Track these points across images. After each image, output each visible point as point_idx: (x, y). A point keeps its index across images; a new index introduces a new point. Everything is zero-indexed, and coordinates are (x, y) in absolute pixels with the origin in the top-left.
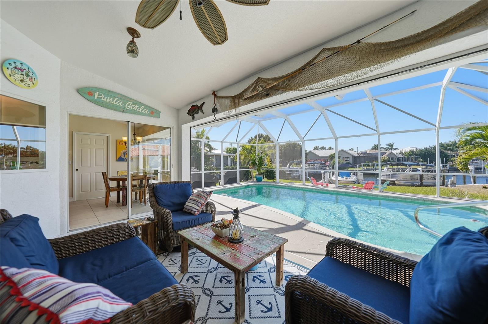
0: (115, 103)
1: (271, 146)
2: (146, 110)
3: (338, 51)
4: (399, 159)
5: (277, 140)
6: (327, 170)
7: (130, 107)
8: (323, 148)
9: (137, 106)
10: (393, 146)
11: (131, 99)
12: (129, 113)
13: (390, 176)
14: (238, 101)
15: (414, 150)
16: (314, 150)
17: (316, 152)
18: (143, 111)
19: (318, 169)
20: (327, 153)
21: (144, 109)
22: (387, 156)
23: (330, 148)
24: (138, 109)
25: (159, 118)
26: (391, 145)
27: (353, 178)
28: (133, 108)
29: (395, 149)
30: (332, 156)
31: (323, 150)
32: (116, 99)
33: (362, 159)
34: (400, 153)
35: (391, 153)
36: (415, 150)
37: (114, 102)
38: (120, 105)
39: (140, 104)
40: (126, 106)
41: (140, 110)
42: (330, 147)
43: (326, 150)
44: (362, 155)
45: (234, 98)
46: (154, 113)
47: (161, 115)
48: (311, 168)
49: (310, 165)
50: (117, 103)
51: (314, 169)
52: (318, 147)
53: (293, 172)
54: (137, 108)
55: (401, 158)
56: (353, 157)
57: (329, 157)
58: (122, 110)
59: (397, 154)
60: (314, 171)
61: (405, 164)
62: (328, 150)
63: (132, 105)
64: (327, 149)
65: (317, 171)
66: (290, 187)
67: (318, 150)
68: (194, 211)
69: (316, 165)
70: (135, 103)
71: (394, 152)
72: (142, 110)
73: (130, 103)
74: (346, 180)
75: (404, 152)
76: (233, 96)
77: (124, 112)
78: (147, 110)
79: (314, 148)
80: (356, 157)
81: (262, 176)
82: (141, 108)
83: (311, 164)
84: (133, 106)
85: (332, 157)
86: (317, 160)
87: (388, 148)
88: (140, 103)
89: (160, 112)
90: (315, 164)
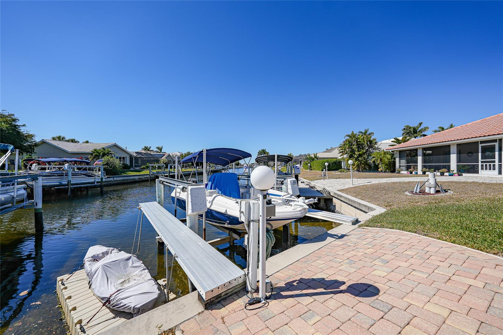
22: (166, 158)
23: (73, 141)
30: (97, 152)
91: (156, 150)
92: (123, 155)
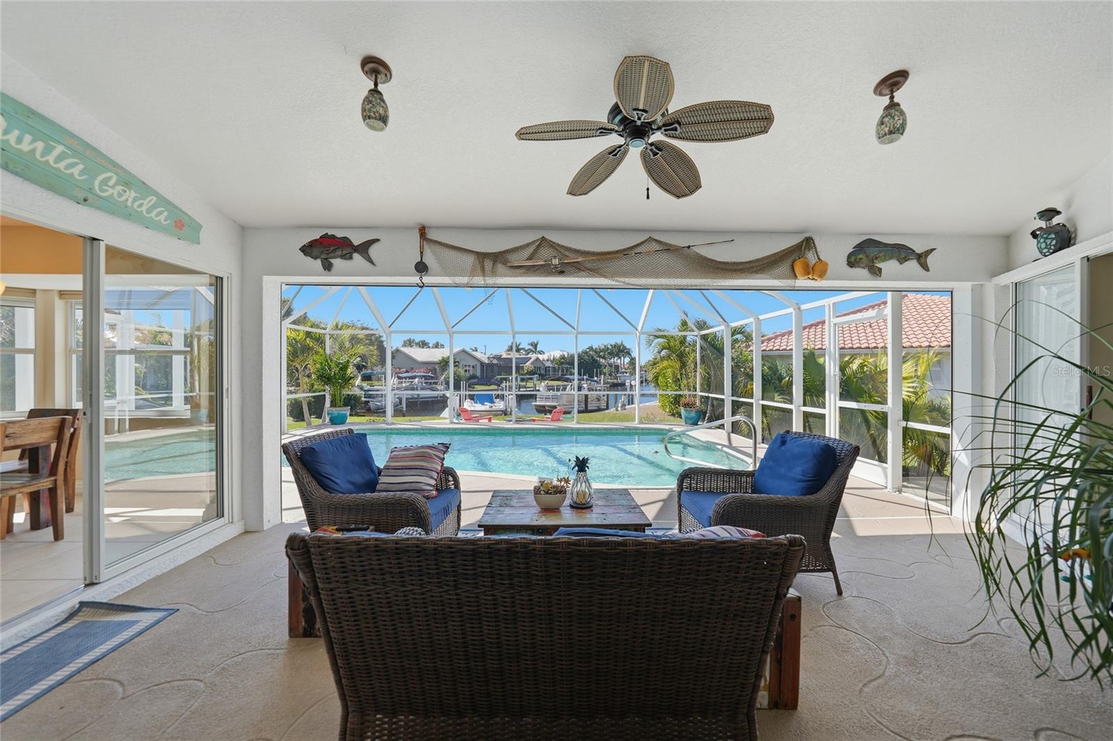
0: (56, 162)
1: (360, 336)
2: (160, 213)
3: (668, 249)
4: (546, 369)
5: (389, 325)
6: (438, 390)
7: (111, 191)
8: (423, 344)
9: (133, 194)
10: (538, 346)
11: (115, 165)
12: (107, 212)
13: (550, 398)
14: (493, 265)
15: (564, 355)
16: (403, 346)
17: (407, 350)
18: (153, 215)
19: (422, 389)
20: (435, 355)
21: (154, 207)
22: (532, 364)
24: (137, 203)
25: (199, 243)
26: (535, 345)
27: (499, 405)
28: (120, 195)
29: (541, 352)
30: (445, 361)
31: (423, 347)
32: (59, 149)
33: (496, 369)
34: (548, 360)
35: (537, 359)
36: (566, 356)
37: (51, 158)
38: (72, 174)
39: (145, 189)
40: (97, 183)
41: (144, 209)
42: (437, 343)
43: (429, 347)
44: (495, 362)
45: (482, 256)
46: (183, 226)
47: (202, 235)
48: (405, 387)
49: (404, 380)
50: (62, 165)
51: (413, 389)
52: (414, 340)
53: (374, 398)
54: (135, 200)
55: (549, 367)
56: (482, 364)
57: (440, 363)
58: (81, 196)
59: (543, 360)
60: (413, 395)
61: (569, 378)
62: (433, 347)
63: (116, 184)
64: (431, 345)
65: (418, 395)
66: (427, 429)
67: (412, 347)
68: (427, 490)
69: (417, 379)
70: (128, 181)
71: (541, 357)
72: (149, 211)
73: (110, 178)
74: (491, 409)
75: (552, 357)
76: (483, 253)
77: (91, 206)
78: (166, 213)
79: (405, 342)
80: (488, 365)
81: (347, 411)
82: (145, 202)
83: (406, 378)
84: (119, 188)
85: (444, 363)
86: (412, 369)
87: (531, 351)
88: (144, 184)
89: (201, 227)
90: (414, 377)
91: (527, 347)
92: (473, 363)
